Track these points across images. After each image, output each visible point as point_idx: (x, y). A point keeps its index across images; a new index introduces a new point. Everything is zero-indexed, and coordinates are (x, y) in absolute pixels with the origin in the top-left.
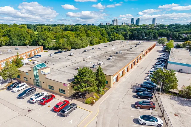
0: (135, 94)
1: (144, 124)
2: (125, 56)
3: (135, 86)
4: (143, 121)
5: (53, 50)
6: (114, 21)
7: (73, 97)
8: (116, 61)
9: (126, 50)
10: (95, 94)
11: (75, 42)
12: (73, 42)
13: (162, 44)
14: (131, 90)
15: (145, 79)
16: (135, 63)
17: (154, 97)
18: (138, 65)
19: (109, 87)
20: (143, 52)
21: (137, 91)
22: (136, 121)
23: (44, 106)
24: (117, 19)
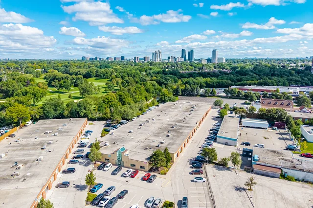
0: (191, 166)
1: (196, 182)
2: (181, 131)
3: (191, 160)
4: (196, 180)
5: (98, 121)
6: (156, 53)
7: (151, 170)
8: (174, 138)
9: (181, 121)
10: (165, 168)
11: (125, 111)
12: (123, 112)
13: (219, 106)
14: (189, 163)
15: (198, 153)
16: (190, 138)
17: (203, 167)
18: (193, 139)
19: (173, 162)
20: (196, 123)
21: (193, 163)
22: (192, 181)
23: (134, 178)
24: (160, 51)
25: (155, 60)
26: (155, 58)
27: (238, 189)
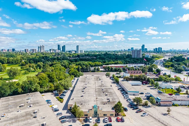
0: (132, 109)
5: (44, 93)
6: (41, 47)
15: (127, 102)
17: (139, 108)
22: (142, 116)
23: (112, 122)
24: (44, 45)
25: (40, 51)
26: (40, 50)
27: (164, 115)
